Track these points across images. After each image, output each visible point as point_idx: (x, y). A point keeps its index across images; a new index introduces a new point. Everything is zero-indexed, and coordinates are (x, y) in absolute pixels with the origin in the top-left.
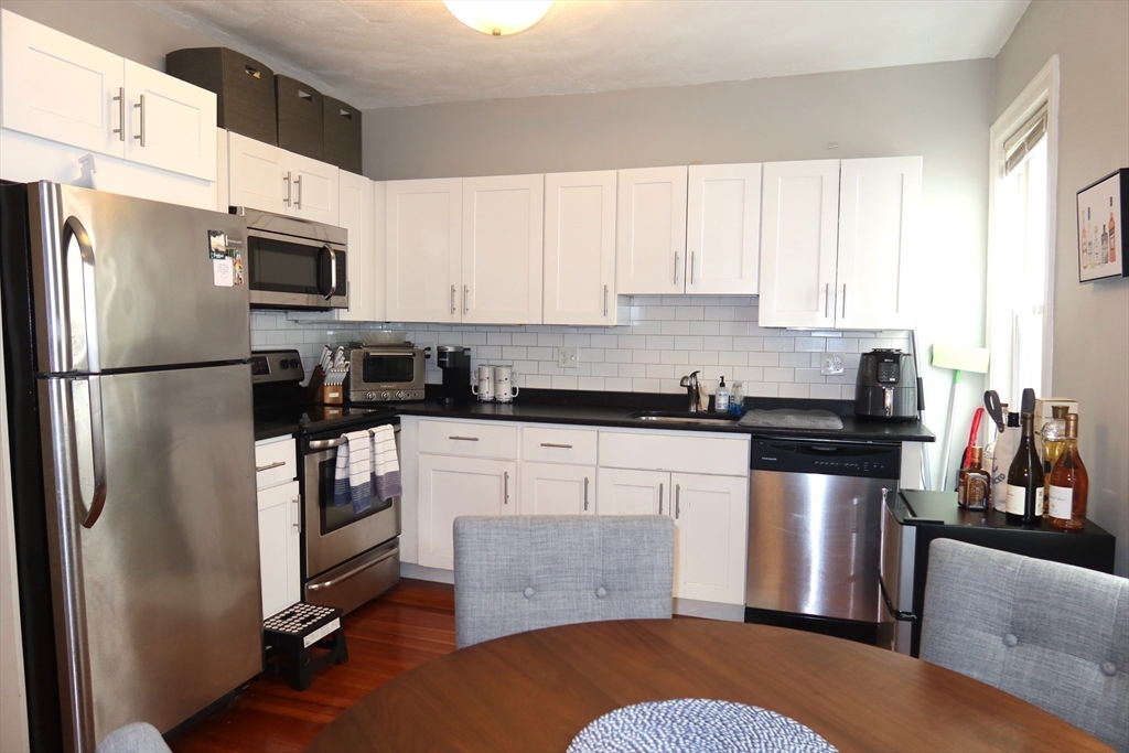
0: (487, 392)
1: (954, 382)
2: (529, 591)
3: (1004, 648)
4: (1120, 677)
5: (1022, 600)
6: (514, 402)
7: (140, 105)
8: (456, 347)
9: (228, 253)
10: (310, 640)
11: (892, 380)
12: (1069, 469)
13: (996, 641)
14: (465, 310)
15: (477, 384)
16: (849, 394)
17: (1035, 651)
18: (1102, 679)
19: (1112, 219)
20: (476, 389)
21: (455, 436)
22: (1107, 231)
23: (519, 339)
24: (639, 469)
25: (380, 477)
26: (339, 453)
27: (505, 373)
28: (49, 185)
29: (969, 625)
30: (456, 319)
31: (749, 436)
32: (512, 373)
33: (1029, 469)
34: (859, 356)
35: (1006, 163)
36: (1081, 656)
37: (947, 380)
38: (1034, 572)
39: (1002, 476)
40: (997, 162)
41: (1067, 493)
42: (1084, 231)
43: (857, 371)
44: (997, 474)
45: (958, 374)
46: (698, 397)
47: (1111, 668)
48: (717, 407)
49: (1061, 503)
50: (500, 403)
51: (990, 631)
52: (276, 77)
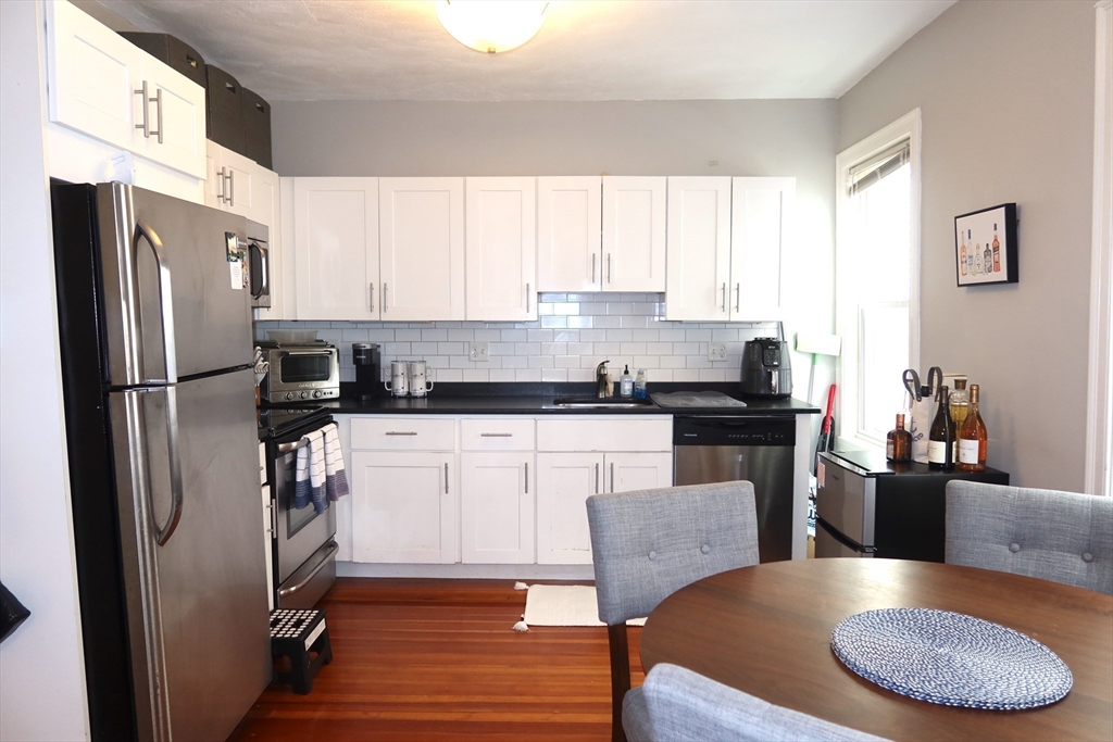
0: (401, 387)
1: (813, 363)
2: (653, 554)
3: (1011, 554)
4: (1097, 561)
5: (1023, 518)
6: (429, 396)
7: (157, 100)
8: (372, 345)
9: (239, 256)
10: (309, 642)
11: (776, 363)
12: (974, 426)
13: (1005, 549)
14: (383, 308)
15: (389, 379)
16: (734, 376)
17: (1035, 553)
18: (1084, 565)
19: (996, 240)
20: (389, 385)
21: (391, 431)
22: (991, 248)
23: (428, 335)
24: (575, 452)
25: (332, 476)
26: (299, 455)
27: (419, 368)
28: (126, 187)
29: (986, 540)
30: (375, 317)
31: (672, 416)
32: (426, 369)
33: (944, 429)
34: (743, 344)
35: (854, 186)
36: (1068, 552)
37: (809, 361)
38: (1028, 496)
39: (921, 435)
40: (845, 182)
41: (974, 444)
42: (963, 247)
43: (741, 357)
44: (916, 434)
45: (817, 357)
46: (606, 384)
47: (1088, 556)
48: (622, 392)
49: (969, 452)
50: (416, 397)
51: (1000, 543)
52: (207, 67)
